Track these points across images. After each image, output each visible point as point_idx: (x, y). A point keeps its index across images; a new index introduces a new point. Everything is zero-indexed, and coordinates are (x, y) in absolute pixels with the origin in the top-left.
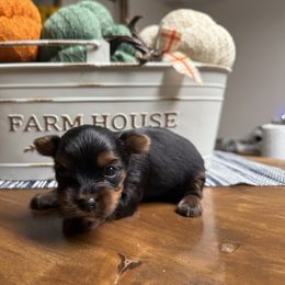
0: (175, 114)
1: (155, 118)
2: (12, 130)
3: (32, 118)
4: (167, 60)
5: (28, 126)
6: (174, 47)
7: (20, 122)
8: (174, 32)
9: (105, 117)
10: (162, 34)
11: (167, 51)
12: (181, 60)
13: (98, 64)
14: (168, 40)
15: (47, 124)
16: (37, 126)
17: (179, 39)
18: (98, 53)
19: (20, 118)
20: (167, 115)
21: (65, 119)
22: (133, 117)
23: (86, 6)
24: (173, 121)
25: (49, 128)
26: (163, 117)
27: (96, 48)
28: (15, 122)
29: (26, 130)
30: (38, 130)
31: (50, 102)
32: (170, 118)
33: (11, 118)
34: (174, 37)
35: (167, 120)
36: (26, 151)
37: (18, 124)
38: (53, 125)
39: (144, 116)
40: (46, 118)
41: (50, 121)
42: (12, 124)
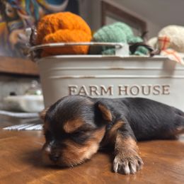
0: (168, 86)
1: (156, 88)
3: (83, 87)
4: (163, 55)
5: (80, 92)
6: (166, 46)
7: (76, 90)
8: (166, 38)
9: (126, 87)
10: (159, 40)
11: (163, 49)
12: (172, 53)
13: (122, 56)
14: (163, 43)
15: (91, 91)
16: (85, 92)
17: (169, 41)
18: (122, 50)
19: (74, 87)
20: (163, 87)
21: (102, 88)
22: (143, 87)
23: (119, 26)
24: (167, 90)
25: (93, 93)
26: (161, 87)
27: (121, 47)
28: (72, 89)
30: (86, 94)
31: (93, 78)
32: (165, 88)
33: (70, 88)
34: (166, 40)
35: (164, 90)
37: (74, 91)
38: (95, 92)
39: (149, 87)
40: (91, 87)
41: (93, 89)
42: (70, 91)
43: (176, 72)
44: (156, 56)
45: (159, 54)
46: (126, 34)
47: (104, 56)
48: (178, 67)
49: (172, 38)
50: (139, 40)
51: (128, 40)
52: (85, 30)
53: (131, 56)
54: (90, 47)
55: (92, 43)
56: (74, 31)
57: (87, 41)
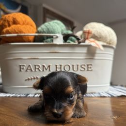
0: (91, 65)
1: (83, 66)
2: (20, 71)
3: (29, 66)
4: (87, 42)
5: (27, 69)
6: (89, 37)
7: (24, 68)
8: (89, 31)
9: (61, 66)
10: (84, 32)
11: (87, 39)
12: (93, 42)
13: (58, 43)
14: (87, 34)
15: (36, 68)
16: (31, 69)
17: (91, 33)
18: (58, 39)
19: (24, 66)
20: (88, 65)
21: (44, 66)
22: (73, 66)
23: (56, 23)
24: (91, 68)
25: (37, 70)
26: (86, 66)
27: (57, 37)
28: (22, 67)
29: (26, 71)
30: (32, 71)
31: (37, 59)
32: (89, 66)
33: (20, 66)
34: (89, 33)
35: (88, 68)
36: (26, 80)
37: (23, 68)
38: (38, 69)
39: (78, 65)
40: (35, 66)
41: (37, 67)
42: (21, 68)
43: (96, 55)
44: (82, 44)
45: (84, 42)
46: (61, 28)
47: (45, 43)
48: (97, 52)
49: (93, 31)
50: (70, 32)
51: (62, 32)
52: (31, 25)
53: (65, 43)
54: (35, 37)
55: (37, 34)
56: (24, 26)
57: (33, 32)
